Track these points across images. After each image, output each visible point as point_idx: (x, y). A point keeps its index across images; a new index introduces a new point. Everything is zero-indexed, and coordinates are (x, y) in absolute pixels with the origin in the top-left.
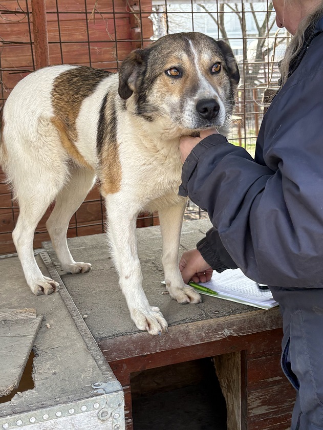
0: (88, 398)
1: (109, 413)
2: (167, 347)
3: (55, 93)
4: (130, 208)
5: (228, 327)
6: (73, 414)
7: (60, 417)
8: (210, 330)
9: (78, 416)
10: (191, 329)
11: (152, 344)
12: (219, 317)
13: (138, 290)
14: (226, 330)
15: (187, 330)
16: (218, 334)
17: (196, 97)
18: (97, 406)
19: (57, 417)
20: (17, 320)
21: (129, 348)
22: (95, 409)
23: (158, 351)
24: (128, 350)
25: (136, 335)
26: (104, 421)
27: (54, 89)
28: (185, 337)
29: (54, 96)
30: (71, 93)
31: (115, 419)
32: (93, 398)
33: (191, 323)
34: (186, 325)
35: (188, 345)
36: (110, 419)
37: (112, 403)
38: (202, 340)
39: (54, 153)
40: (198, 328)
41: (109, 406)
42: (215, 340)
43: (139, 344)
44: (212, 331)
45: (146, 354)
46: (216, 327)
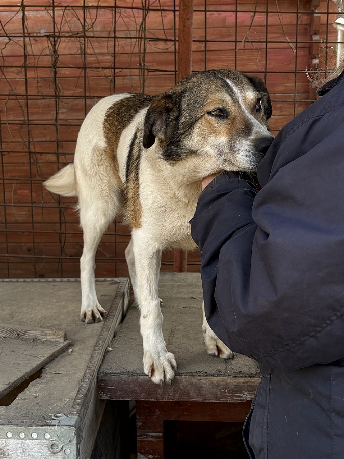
0: (39, 426)
1: (60, 448)
2: (177, 398)
3: (106, 124)
4: (149, 246)
5: (248, 391)
6: (23, 439)
7: (10, 438)
8: (226, 389)
9: (28, 442)
10: (205, 384)
11: (160, 391)
12: (238, 377)
13: (154, 332)
14: (246, 393)
15: (199, 384)
16: (236, 396)
17: (252, 137)
18: (48, 436)
19: (8, 438)
20: (46, 340)
21: (134, 390)
22: (45, 439)
23: (165, 400)
24: (133, 392)
25: (142, 377)
26: (54, 453)
27: (106, 120)
28: (197, 391)
29: (105, 126)
30: (116, 123)
31: (66, 454)
32: (44, 427)
33: (205, 377)
34: (199, 378)
35: (200, 400)
36: (61, 454)
37: (62, 436)
38: (216, 398)
39: (104, 183)
40: (212, 384)
41: (60, 439)
42: (231, 402)
43: (146, 387)
44: (229, 392)
45: (152, 400)
46: (233, 387)
